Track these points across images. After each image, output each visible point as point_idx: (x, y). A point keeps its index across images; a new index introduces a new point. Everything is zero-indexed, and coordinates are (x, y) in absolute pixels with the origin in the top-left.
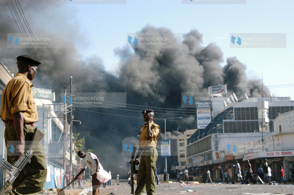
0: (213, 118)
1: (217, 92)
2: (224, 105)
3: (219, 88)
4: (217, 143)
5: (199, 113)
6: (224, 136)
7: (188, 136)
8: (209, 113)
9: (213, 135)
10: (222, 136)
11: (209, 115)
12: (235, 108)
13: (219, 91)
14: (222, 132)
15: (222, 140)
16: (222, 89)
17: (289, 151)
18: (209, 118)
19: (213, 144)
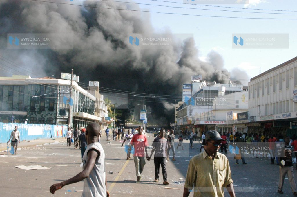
0: (193, 95)
1: (196, 79)
2: (200, 88)
3: (197, 77)
4: (191, 111)
5: (184, 92)
6: (196, 107)
7: (180, 105)
8: (190, 92)
9: (189, 107)
10: (194, 107)
11: (190, 93)
12: (204, 90)
13: (198, 78)
14: (195, 105)
15: (194, 110)
16: (199, 77)
17: (217, 121)
18: (190, 95)
19: (188, 112)
